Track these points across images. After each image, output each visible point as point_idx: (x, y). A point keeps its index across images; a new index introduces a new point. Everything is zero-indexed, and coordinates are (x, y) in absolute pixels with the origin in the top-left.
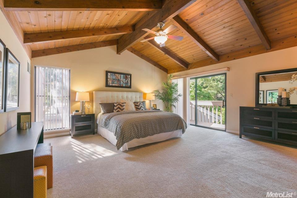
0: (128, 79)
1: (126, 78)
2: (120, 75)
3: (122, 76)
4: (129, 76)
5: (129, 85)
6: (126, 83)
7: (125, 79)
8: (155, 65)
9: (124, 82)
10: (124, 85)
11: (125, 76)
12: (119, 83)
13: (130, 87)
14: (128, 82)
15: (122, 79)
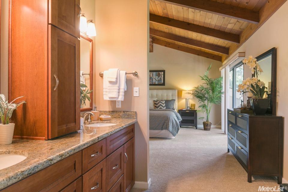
0: (161, 76)
1: (159, 75)
2: (152, 73)
3: (154, 73)
4: (162, 73)
5: (162, 82)
6: (158, 81)
7: (157, 77)
8: (198, 55)
9: (157, 79)
10: (157, 83)
11: (157, 73)
12: (152, 81)
13: (164, 84)
14: (161, 79)
15: (154, 77)
